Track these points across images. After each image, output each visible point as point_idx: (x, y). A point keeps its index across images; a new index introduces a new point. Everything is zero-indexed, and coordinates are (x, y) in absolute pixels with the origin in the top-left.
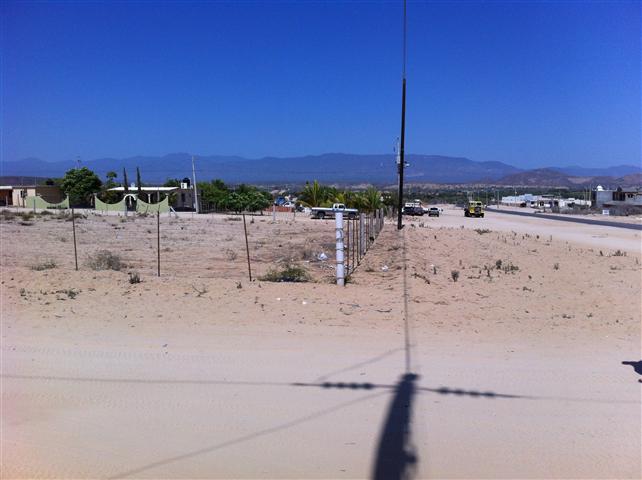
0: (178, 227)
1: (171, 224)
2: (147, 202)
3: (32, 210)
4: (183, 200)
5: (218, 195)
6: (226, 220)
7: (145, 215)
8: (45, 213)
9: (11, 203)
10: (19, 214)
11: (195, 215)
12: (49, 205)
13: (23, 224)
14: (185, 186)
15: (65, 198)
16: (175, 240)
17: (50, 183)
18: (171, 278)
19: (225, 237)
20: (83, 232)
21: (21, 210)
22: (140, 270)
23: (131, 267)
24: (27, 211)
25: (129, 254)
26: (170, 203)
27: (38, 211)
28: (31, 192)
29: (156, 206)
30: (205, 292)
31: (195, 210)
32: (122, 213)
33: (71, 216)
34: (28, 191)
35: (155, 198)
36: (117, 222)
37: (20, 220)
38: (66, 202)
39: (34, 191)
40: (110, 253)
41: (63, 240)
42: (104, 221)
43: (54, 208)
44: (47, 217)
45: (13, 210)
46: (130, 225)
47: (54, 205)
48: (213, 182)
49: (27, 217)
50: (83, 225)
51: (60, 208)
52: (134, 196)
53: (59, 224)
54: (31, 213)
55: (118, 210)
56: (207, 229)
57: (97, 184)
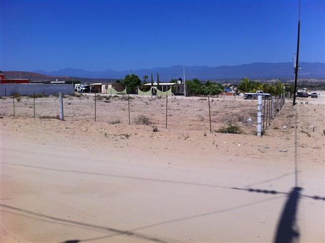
0: (175, 103)
1: (172, 102)
2: (161, 91)
3: (110, 95)
4: (179, 89)
5: (196, 86)
6: (199, 100)
7: (160, 98)
8: (116, 96)
9: (101, 91)
10: (104, 97)
11: (184, 97)
12: (118, 92)
13: (106, 102)
14: (179, 82)
15: (124, 89)
16: (174, 110)
17: (118, 81)
18: (172, 130)
19: (198, 109)
20: (132, 106)
21: (105, 95)
22: (157, 125)
23: (154, 124)
24: (108, 95)
25: (153, 117)
26: (172, 91)
27: (113, 95)
28: (110, 86)
29: (165, 93)
30: (188, 137)
31: (184, 95)
32: (150, 97)
33: (127, 98)
34: (109, 85)
35: (165, 89)
36: (147, 101)
37: (105, 100)
38: (125, 91)
39: (111, 85)
40: (144, 116)
41: (124, 110)
42: (142, 100)
43: (120, 94)
44: (117, 98)
45: (102, 95)
46: (154, 103)
47: (120, 93)
48: (193, 80)
49: (108, 98)
50: (133, 102)
51: (122, 94)
52: (155, 87)
53: (122, 102)
54: (110, 96)
55: (148, 95)
56: (190, 105)
57: (139, 82)
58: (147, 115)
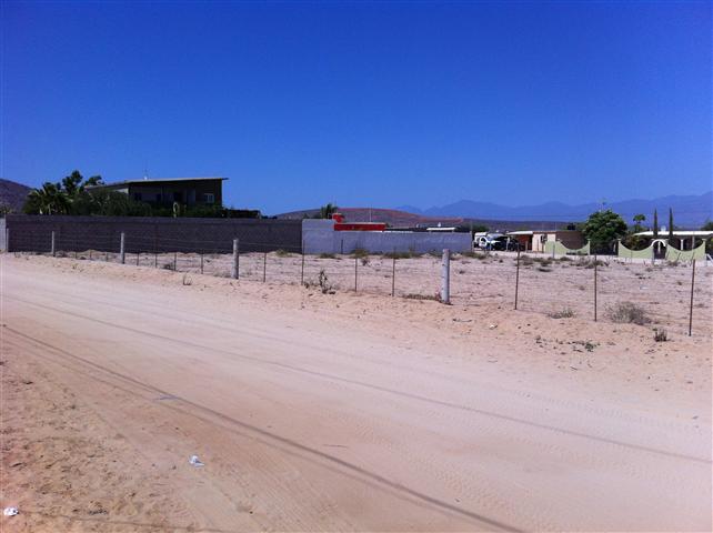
1: (707, 275)
2: (679, 249)
3: (551, 255)
7: (675, 264)
8: (564, 259)
9: (530, 248)
10: (538, 260)
12: (569, 251)
13: (541, 270)
15: (586, 244)
17: (571, 227)
20: (603, 281)
21: (540, 256)
22: (666, 327)
23: (657, 323)
24: (545, 256)
25: (655, 307)
26: (707, 251)
27: (557, 257)
28: (551, 238)
29: (690, 253)
32: (649, 262)
33: (592, 263)
34: (549, 236)
35: (689, 244)
36: (642, 270)
37: (538, 265)
38: (587, 248)
39: (554, 236)
40: (633, 305)
42: (627, 269)
43: (574, 254)
44: (566, 263)
45: (532, 255)
46: (658, 275)
47: (573, 251)
49: (545, 263)
52: (663, 241)
53: (578, 272)
54: (550, 259)
55: (644, 257)
57: (621, 228)
58: (639, 303)
